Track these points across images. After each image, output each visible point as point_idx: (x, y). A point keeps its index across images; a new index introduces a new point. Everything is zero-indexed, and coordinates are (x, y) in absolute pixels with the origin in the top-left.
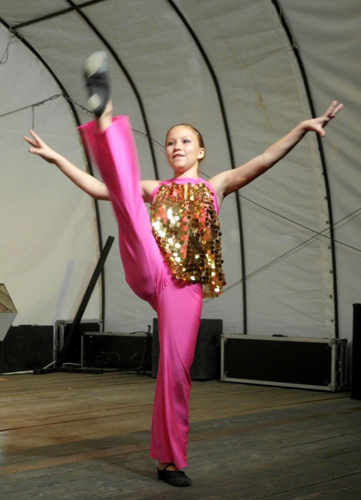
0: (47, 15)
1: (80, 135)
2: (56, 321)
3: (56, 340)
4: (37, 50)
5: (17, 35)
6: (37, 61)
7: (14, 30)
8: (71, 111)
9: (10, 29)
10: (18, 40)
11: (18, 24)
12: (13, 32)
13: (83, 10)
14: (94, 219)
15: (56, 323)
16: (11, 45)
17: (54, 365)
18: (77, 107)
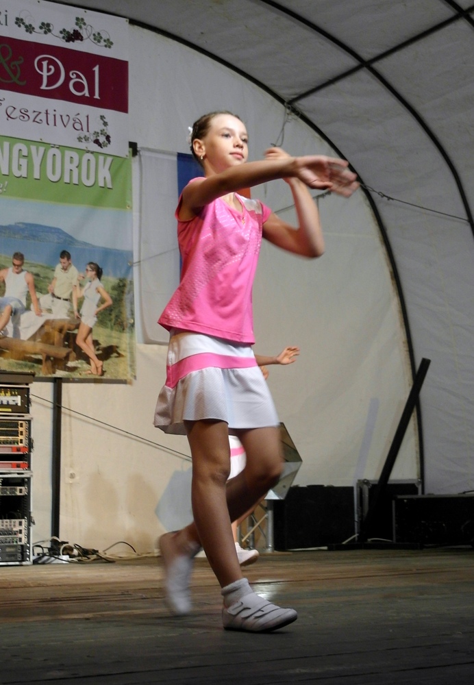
0: (331, 79)
1: (380, 232)
2: (357, 481)
3: (358, 508)
4: (319, 126)
5: (295, 111)
6: (321, 141)
7: (291, 105)
8: (368, 202)
9: (285, 104)
10: (296, 117)
11: (295, 96)
12: (289, 108)
13: (376, 65)
14: (404, 342)
15: (358, 484)
16: (287, 124)
17: (356, 539)
18: (375, 196)
